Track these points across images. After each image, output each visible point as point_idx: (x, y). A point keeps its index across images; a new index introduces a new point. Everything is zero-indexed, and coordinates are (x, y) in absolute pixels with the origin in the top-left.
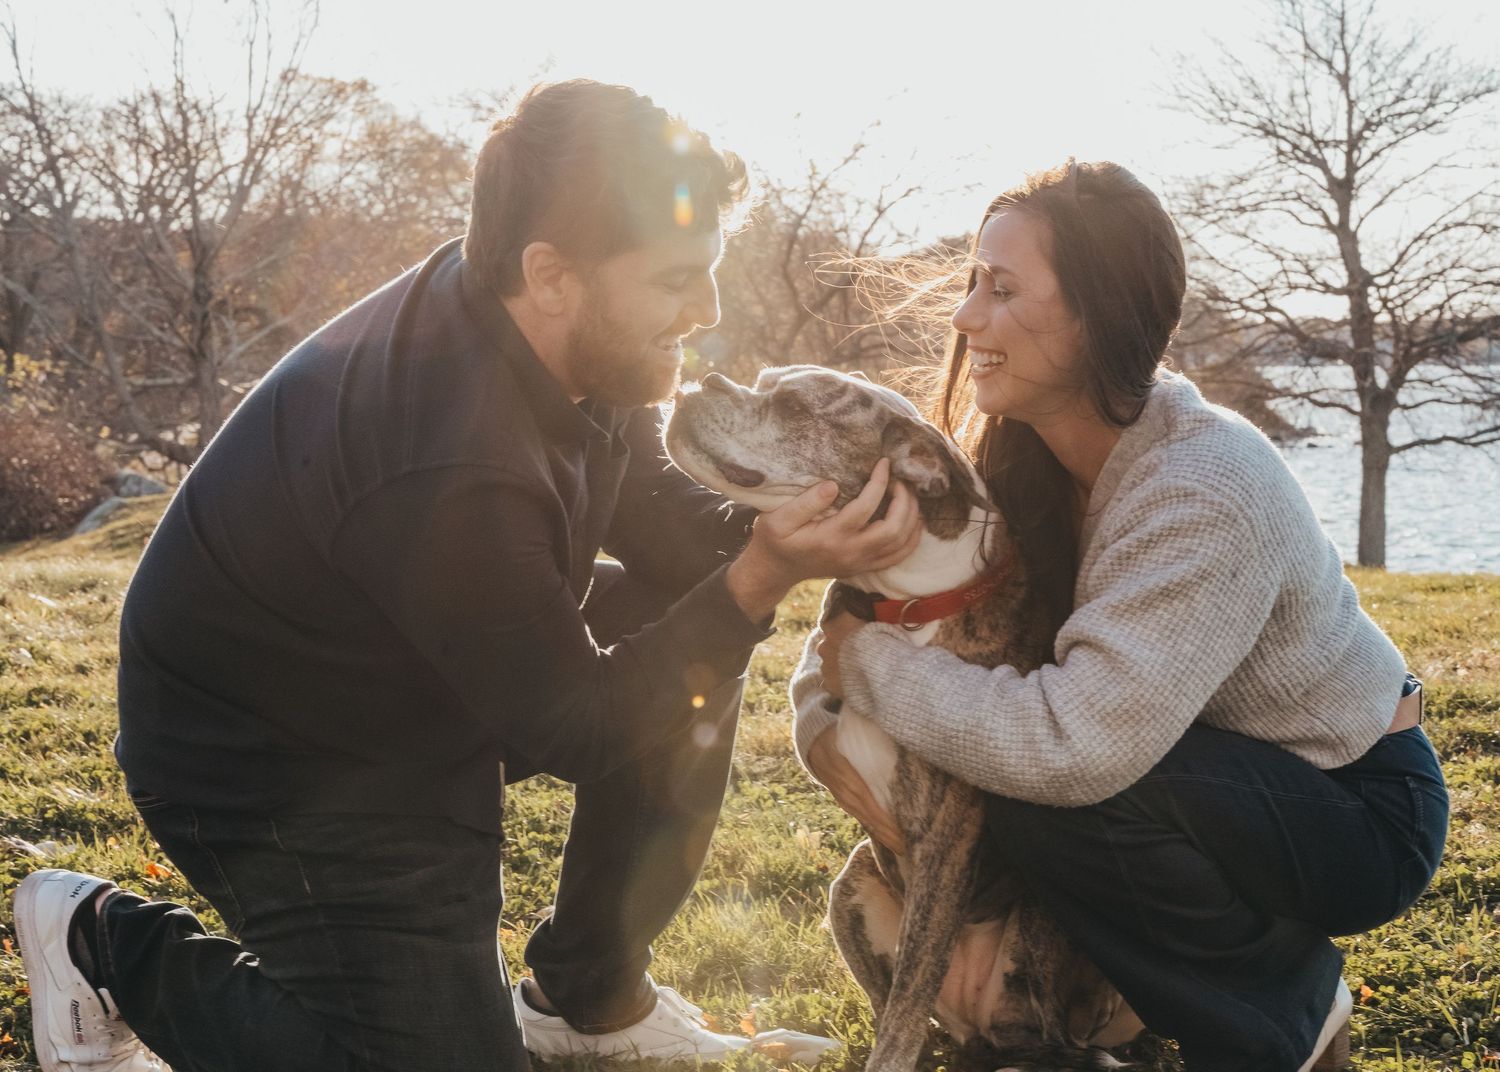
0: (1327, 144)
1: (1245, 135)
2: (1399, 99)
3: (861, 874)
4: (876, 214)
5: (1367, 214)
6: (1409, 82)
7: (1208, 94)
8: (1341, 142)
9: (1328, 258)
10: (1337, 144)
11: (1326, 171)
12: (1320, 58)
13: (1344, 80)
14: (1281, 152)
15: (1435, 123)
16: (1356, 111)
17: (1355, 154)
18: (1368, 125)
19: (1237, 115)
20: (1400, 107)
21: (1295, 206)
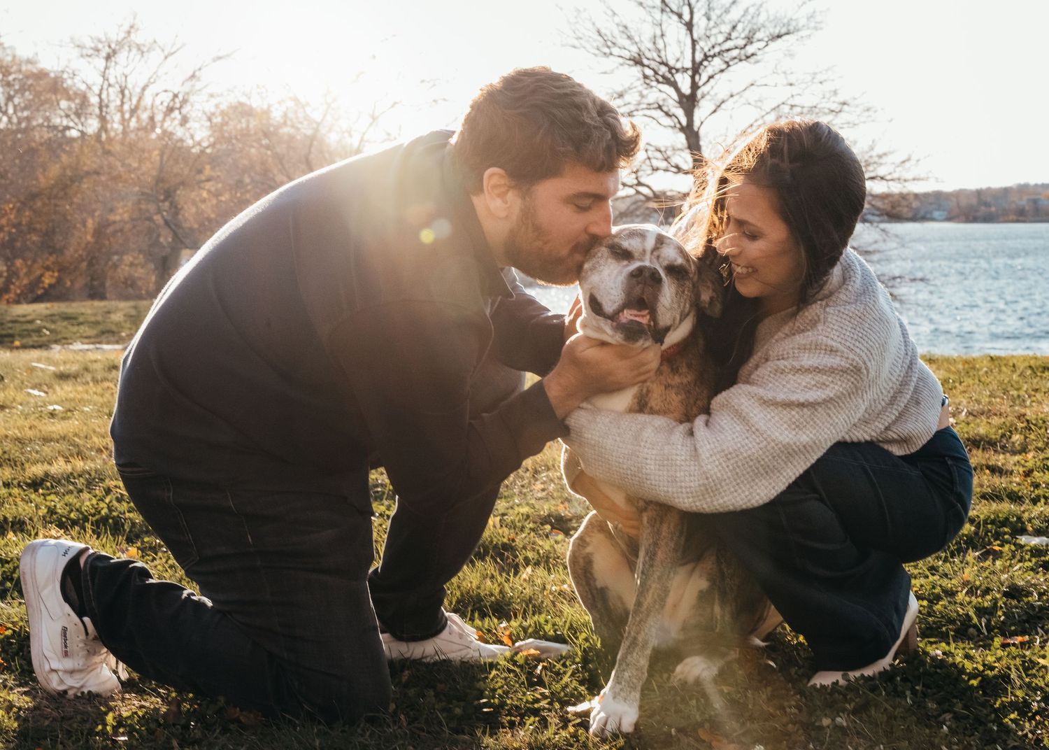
0: (677, 70)
1: (622, 65)
2: (728, 38)
3: (593, 532)
4: (371, 120)
5: (706, 118)
6: (734, 28)
7: (596, 37)
8: (687, 69)
9: (679, 149)
10: (685, 70)
11: (677, 90)
12: (672, 11)
13: (689, 26)
14: (646, 77)
15: (753, 55)
16: (698, 47)
17: (697, 77)
18: (706, 57)
19: (615, 51)
20: (729, 44)
21: (658, 114)
